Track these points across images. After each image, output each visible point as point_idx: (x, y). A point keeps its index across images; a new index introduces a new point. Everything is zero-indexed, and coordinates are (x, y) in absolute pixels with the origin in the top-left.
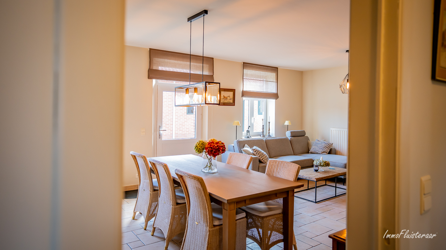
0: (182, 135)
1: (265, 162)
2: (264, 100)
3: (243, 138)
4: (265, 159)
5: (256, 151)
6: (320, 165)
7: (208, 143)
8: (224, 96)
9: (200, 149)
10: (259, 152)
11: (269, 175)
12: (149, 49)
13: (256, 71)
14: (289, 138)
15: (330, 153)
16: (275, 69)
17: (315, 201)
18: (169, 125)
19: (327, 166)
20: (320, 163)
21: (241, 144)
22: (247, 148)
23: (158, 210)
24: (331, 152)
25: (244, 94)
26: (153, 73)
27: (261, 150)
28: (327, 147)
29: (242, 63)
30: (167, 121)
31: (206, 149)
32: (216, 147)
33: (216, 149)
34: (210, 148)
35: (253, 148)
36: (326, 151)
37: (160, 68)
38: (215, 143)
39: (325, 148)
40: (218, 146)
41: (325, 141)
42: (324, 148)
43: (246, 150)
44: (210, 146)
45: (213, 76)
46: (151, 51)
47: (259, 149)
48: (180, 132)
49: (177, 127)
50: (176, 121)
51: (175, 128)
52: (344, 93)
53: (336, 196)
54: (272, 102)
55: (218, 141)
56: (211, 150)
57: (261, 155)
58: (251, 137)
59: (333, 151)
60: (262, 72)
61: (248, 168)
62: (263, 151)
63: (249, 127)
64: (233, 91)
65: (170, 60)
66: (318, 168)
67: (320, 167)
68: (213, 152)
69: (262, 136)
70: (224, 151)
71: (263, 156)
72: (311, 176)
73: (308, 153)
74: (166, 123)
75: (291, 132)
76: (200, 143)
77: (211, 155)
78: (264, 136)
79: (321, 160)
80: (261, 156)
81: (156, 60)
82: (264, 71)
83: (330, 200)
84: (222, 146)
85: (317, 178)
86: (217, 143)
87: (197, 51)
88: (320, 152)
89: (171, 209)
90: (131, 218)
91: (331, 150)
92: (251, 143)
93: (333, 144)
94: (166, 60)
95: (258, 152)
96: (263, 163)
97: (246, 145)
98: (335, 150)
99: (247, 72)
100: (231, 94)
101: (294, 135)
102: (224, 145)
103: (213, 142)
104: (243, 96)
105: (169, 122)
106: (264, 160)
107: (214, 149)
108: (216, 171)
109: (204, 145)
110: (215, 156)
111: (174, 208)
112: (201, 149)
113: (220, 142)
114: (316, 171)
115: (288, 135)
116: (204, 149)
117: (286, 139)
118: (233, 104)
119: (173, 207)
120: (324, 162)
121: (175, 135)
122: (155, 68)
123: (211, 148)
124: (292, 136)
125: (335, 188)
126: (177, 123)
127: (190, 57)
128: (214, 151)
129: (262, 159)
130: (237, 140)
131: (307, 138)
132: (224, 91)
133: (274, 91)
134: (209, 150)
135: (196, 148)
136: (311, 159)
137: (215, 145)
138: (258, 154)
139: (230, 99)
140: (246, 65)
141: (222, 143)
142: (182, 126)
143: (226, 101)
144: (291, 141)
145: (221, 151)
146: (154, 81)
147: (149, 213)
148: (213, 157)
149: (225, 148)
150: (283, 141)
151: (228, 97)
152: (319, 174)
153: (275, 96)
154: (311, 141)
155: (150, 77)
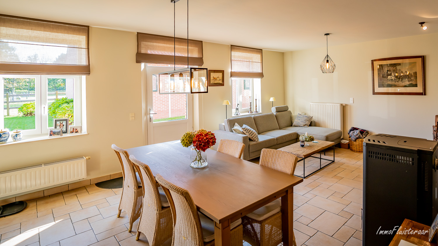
0: (177, 110)
1: (255, 140)
2: (251, 79)
3: (233, 115)
4: (255, 137)
5: (245, 130)
6: (306, 141)
7: (196, 136)
8: (213, 77)
9: (187, 142)
10: (249, 131)
11: (264, 167)
12: (136, 33)
13: (243, 53)
14: (275, 113)
15: (310, 125)
16: (259, 51)
17: (303, 177)
18: (165, 102)
19: (312, 141)
20: (306, 139)
21: (232, 123)
22: (237, 127)
23: (143, 212)
24: (312, 124)
25: (232, 74)
26: (141, 57)
27: (251, 129)
28: (308, 121)
29: (230, 46)
30: (163, 98)
31: (194, 142)
32: (205, 140)
33: (205, 143)
34: (198, 142)
35: (243, 127)
36: (307, 124)
37: (149, 52)
38: (204, 135)
39: (307, 122)
40: (207, 138)
41: (305, 114)
42: (305, 121)
43: (236, 129)
44: (198, 139)
45: (202, 58)
46: (139, 35)
47: (249, 128)
48: (176, 108)
49: (172, 104)
50: (172, 98)
51: (171, 104)
52: (324, 72)
53: (321, 168)
54: (257, 81)
55: (207, 132)
56: (200, 144)
57: (250, 133)
58: (240, 114)
59: (313, 124)
60: (248, 54)
61: (240, 158)
62: (252, 130)
63: (238, 104)
64: (222, 72)
65: (158, 44)
66: (304, 143)
67: (305, 142)
68: (202, 146)
69: (250, 112)
70: (214, 143)
71: (253, 135)
72: (299, 152)
73: (291, 126)
74: (163, 100)
75: (276, 108)
76: (187, 136)
77: (200, 149)
78: (251, 112)
79: (306, 135)
80: (250, 135)
81: (143, 44)
82: (250, 53)
83: (316, 173)
84: (211, 138)
85: (305, 155)
86: (206, 135)
87: (181, 33)
88: (302, 125)
89: (156, 215)
90: (117, 216)
91: (311, 122)
92: (241, 121)
93: (312, 117)
94: (155, 44)
95: (247, 131)
96: (253, 141)
97: (236, 124)
98: (315, 122)
99: (235, 54)
100: (220, 75)
101: (279, 110)
102: (215, 137)
103: (201, 135)
104: (231, 76)
105: (165, 99)
106: (253, 138)
107: (203, 142)
108: (206, 165)
109: (191, 138)
110: (204, 150)
111: (159, 214)
112: (189, 143)
113: (209, 133)
114: (303, 146)
115: (273, 111)
116: (191, 142)
117: (272, 115)
118: (222, 85)
119: (158, 212)
120: (310, 138)
121: (171, 111)
122: (143, 51)
123: (200, 141)
124: (277, 111)
125: (320, 159)
126: (173, 100)
127: (174, 40)
128: (203, 144)
129: (252, 137)
130: (227, 119)
131: (290, 112)
132: (214, 72)
133: (259, 71)
134: (197, 144)
135: (183, 142)
136: (295, 133)
137: (204, 138)
138: (248, 133)
139: (220, 80)
140: (233, 47)
141: (212, 134)
142: (177, 102)
143: (216, 82)
144: (276, 116)
145: (210, 144)
146: (143, 65)
147: (134, 213)
148: (202, 151)
149: (215, 139)
150: (269, 117)
151: (217, 78)
152: (305, 149)
153: (261, 75)
154: (293, 114)
155: (138, 61)
